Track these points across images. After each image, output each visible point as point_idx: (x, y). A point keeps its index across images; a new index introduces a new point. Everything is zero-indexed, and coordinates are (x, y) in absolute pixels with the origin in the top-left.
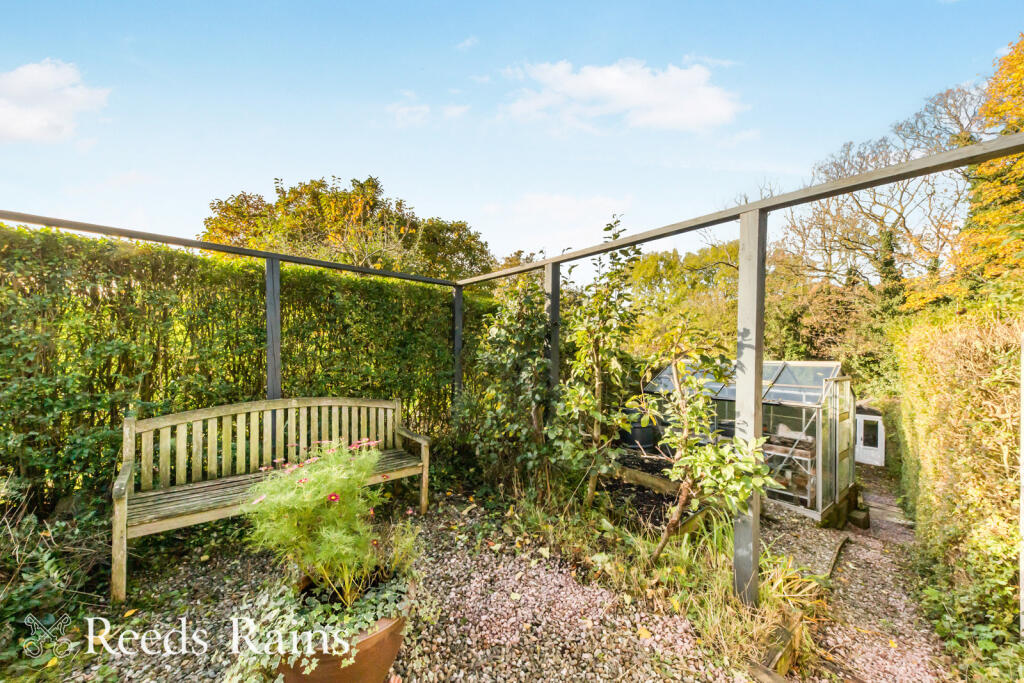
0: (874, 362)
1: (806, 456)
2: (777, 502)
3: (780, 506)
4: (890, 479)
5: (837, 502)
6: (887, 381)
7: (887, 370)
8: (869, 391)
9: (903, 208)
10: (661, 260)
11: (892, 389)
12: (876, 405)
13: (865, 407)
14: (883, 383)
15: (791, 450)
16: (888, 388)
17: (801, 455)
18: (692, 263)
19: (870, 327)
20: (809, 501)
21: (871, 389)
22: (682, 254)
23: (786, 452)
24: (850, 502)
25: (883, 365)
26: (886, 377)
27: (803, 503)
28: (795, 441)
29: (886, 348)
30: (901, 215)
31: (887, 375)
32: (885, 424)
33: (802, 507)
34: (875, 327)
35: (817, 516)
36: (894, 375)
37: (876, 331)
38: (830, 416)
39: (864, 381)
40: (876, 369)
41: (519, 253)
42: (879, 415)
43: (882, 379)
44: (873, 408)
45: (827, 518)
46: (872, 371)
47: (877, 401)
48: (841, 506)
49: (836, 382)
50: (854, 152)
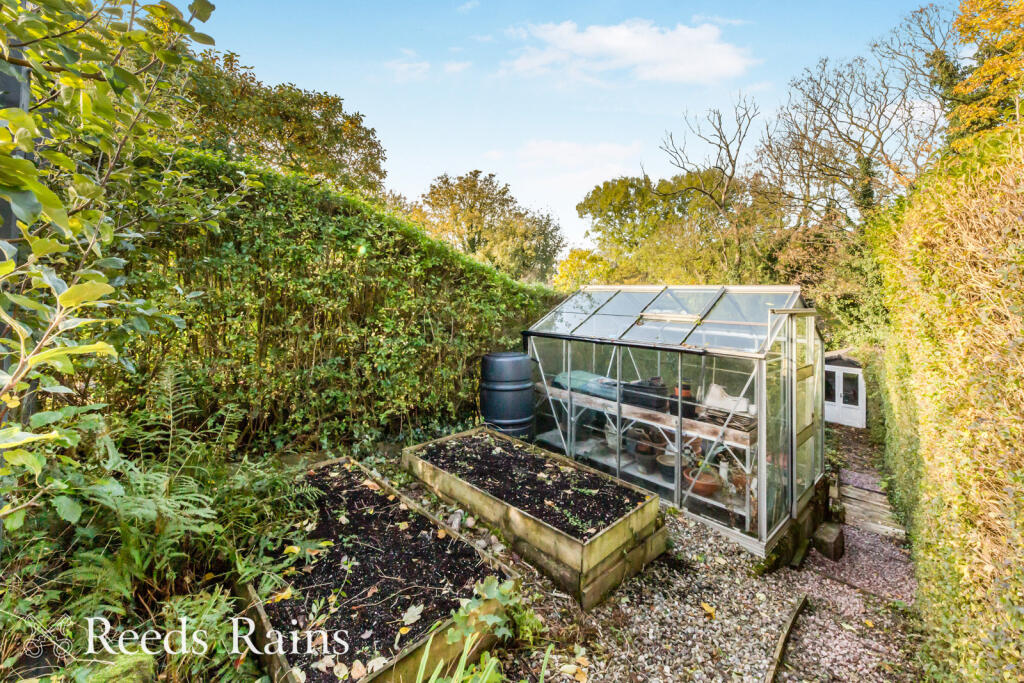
0: (853, 305)
1: (743, 440)
2: (701, 519)
3: (704, 526)
4: (872, 446)
5: (795, 516)
6: (867, 327)
7: (867, 314)
8: (848, 339)
9: (881, 134)
10: (632, 186)
11: (873, 336)
12: (855, 356)
13: (845, 357)
14: (863, 330)
15: (721, 429)
16: (868, 335)
17: (736, 440)
18: (664, 190)
19: (849, 265)
20: (748, 520)
21: (851, 337)
22: (655, 181)
23: (715, 433)
24: (816, 510)
25: (863, 309)
26: (866, 323)
27: (740, 522)
28: (728, 414)
29: (866, 289)
30: (879, 139)
31: (867, 321)
32: (866, 378)
33: (737, 531)
34: (854, 265)
35: (758, 548)
36: (875, 320)
37: (855, 269)
38: (784, 372)
39: (845, 328)
40: (855, 313)
41: (476, 173)
42: (859, 367)
43: (862, 324)
44: (852, 359)
45: (776, 551)
46: (851, 316)
47: (856, 350)
48: (801, 521)
49: (791, 315)
50: (830, 67)
